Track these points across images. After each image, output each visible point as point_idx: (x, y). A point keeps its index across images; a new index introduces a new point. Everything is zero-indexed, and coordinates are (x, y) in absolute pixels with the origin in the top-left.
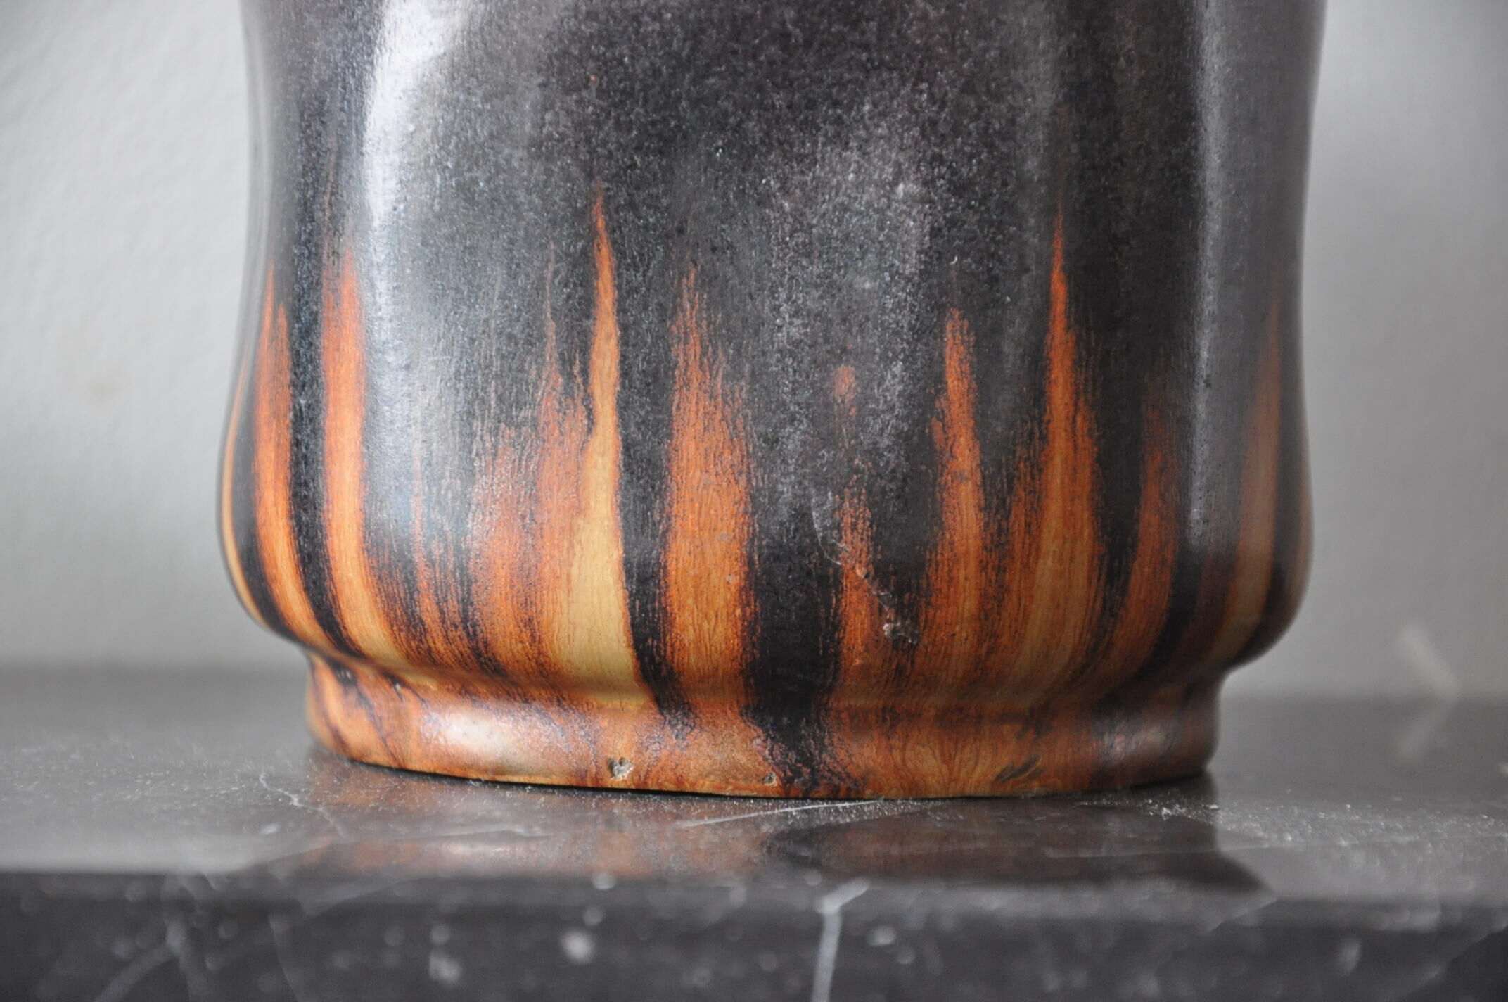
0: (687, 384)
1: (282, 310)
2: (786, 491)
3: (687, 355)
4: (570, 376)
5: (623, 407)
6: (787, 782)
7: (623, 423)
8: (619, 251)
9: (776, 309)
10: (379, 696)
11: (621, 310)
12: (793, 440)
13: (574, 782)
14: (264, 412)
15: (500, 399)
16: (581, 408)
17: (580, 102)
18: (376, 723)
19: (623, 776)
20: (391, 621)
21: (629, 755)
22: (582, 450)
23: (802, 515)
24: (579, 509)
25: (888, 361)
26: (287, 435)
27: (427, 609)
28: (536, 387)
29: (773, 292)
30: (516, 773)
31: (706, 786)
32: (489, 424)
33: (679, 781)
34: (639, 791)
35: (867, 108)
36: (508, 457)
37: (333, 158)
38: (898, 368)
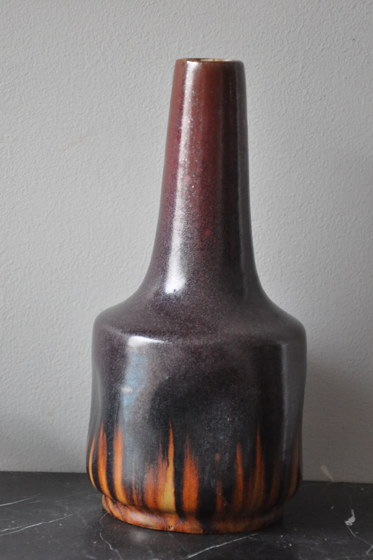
0: (187, 457)
1: (105, 434)
2: (206, 478)
3: (187, 451)
4: (164, 455)
5: (174, 461)
6: (204, 531)
7: (174, 465)
8: (174, 430)
9: (204, 442)
10: (122, 508)
11: (174, 442)
12: (208, 468)
13: (162, 529)
14: (100, 453)
15: (150, 459)
16: (166, 462)
17: (167, 402)
18: (121, 513)
19: (172, 529)
20: (127, 498)
21: (173, 526)
22: (167, 469)
23: (209, 483)
24: (166, 481)
25: (225, 453)
26: (106, 459)
27: (135, 497)
28: (158, 457)
29: (204, 439)
30: (150, 527)
31: (188, 532)
32: (148, 463)
33: (183, 530)
34: (174, 532)
35: (222, 404)
36: (152, 470)
37: (117, 408)
38: (227, 454)
